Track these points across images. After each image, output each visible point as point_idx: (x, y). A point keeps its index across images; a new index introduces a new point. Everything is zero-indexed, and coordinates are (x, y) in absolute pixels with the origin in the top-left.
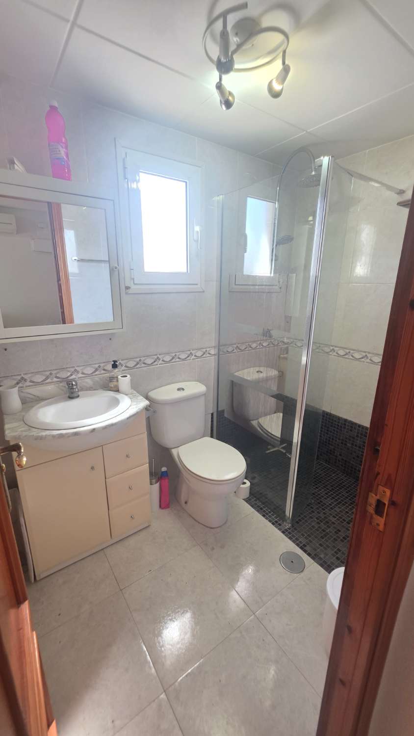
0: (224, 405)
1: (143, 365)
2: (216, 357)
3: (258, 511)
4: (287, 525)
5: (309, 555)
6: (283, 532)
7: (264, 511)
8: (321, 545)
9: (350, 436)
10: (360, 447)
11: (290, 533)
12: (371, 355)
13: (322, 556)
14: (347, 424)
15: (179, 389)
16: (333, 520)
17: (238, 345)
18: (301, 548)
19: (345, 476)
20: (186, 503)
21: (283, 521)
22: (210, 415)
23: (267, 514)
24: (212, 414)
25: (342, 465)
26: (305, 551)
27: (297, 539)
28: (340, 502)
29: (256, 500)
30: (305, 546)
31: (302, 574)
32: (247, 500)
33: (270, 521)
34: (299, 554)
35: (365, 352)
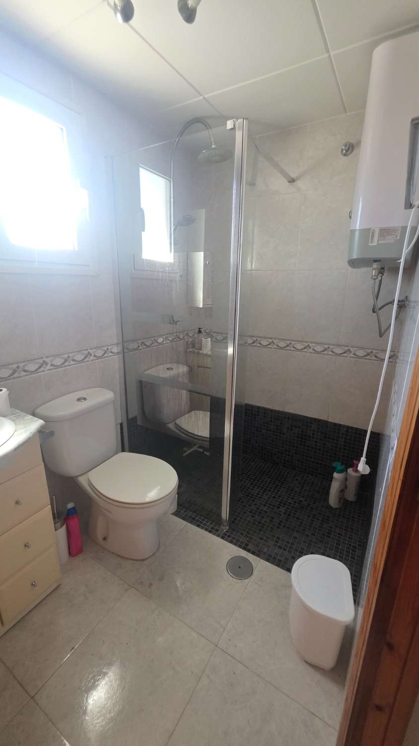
0: (134, 412)
1: (23, 373)
2: (121, 356)
3: (191, 522)
4: (225, 528)
5: (253, 553)
6: (223, 538)
7: (198, 521)
8: (261, 539)
9: (264, 423)
10: (274, 431)
11: (229, 536)
12: (277, 341)
13: (265, 550)
14: (260, 411)
15: (79, 400)
16: (265, 509)
17: (144, 341)
18: (244, 549)
19: (263, 462)
20: (105, 539)
21: (220, 525)
22: (119, 425)
23: (201, 523)
24: (121, 425)
25: (258, 452)
26: (249, 551)
27: (238, 540)
28: (266, 489)
29: (185, 511)
30: (247, 545)
31: (253, 577)
32: (177, 514)
33: (206, 530)
34: (244, 556)
35: (271, 338)
